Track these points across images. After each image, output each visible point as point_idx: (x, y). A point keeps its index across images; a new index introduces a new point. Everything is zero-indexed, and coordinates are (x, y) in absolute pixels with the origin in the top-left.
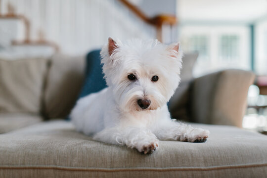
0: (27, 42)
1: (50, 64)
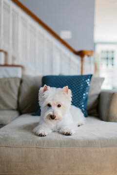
0: (6, 65)
1: (21, 82)
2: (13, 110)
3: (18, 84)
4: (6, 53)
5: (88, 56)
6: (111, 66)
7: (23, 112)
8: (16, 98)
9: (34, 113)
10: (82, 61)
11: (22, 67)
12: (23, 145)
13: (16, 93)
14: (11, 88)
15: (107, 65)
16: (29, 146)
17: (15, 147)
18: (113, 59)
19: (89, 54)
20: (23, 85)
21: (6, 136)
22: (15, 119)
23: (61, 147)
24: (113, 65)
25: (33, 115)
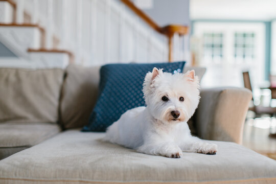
0: (42, 50)
1: (65, 75)
2: (51, 123)
3: (60, 79)
4: (42, 31)
5: (180, 35)
6: (219, 57)
7: (68, 126)
8: (56, 103)
9: (85, 128)
10: (170, 43)
11: (70, 55)
12: (56, 177)
13: (57, 93)
14: (47, 86)
15: (213, 56)
16: (67, 179)
17: (41, 181)
18: (221, 46)
19: (182, 31)
20: (68, 80)
21: (27, 161)
22: (52, 137)
23: (125, 180)
24: (221, 56)
25: (84, 131)
